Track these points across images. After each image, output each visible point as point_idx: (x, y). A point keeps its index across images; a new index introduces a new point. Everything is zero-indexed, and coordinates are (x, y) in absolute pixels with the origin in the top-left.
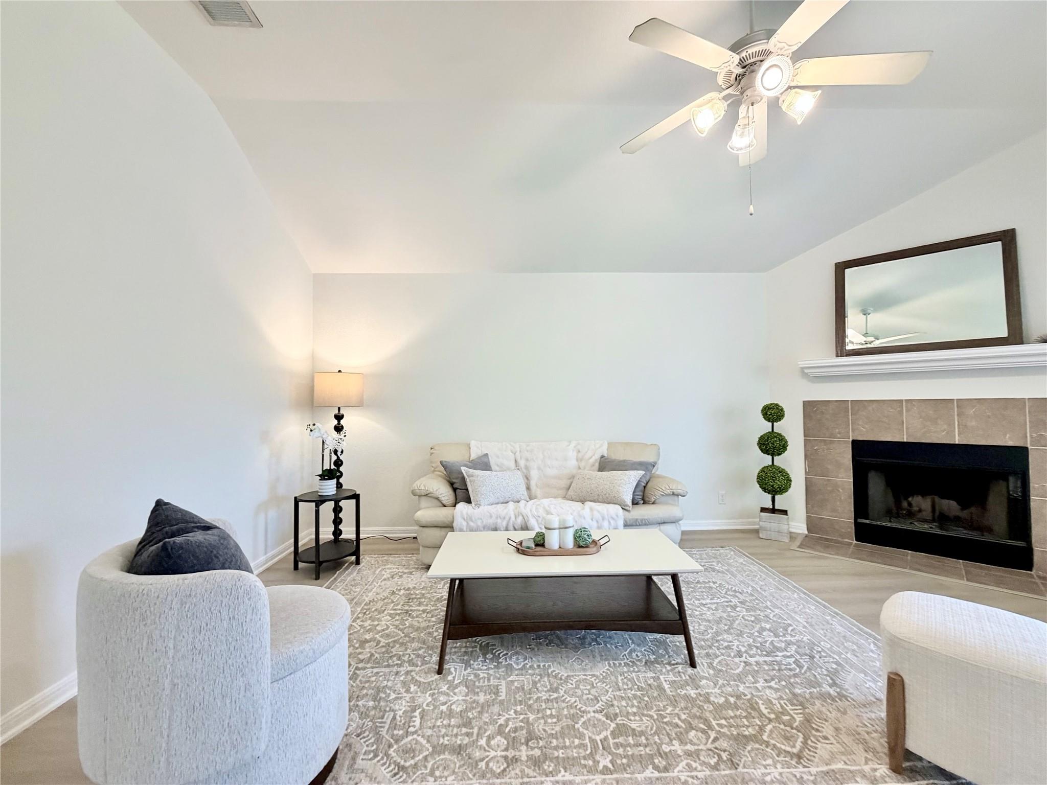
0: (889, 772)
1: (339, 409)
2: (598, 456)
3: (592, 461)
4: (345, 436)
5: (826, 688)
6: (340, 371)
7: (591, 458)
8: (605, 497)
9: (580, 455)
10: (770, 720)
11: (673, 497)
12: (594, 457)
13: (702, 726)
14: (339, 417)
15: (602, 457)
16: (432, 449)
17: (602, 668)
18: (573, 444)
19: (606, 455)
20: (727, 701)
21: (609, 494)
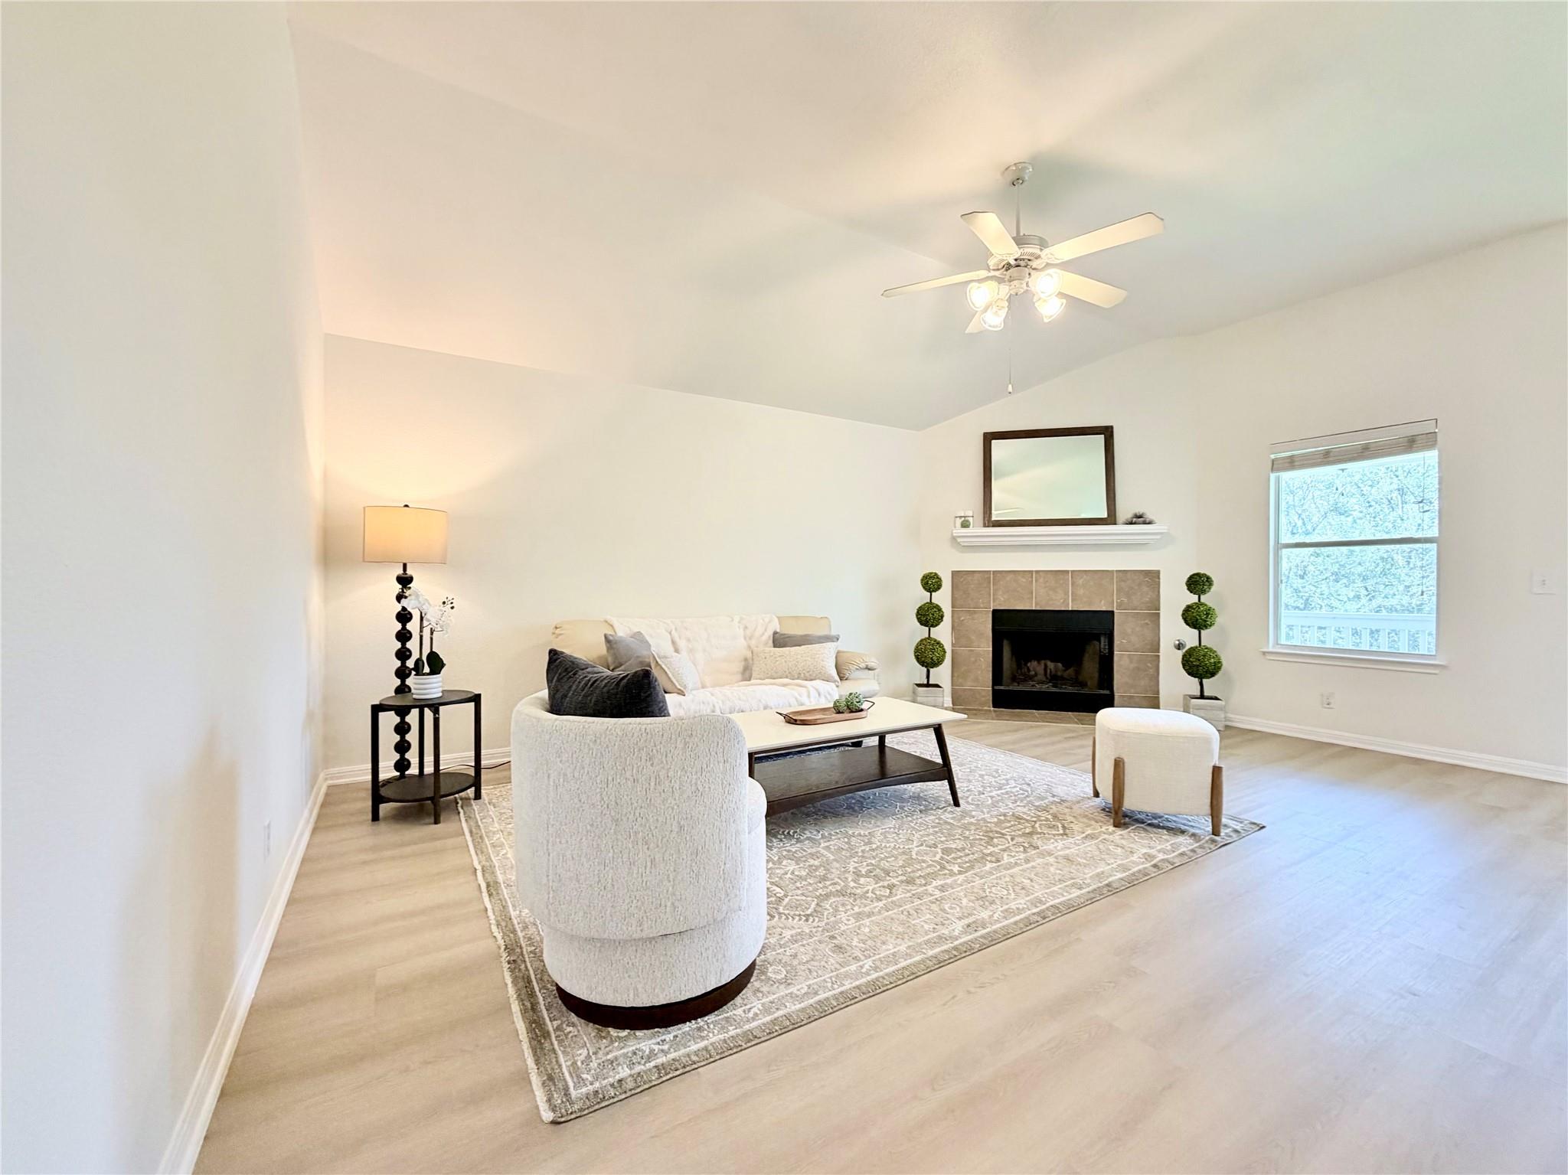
0: (1114, 829)
1: (405, 566)
2: (770, 633)
3: (765, 638)
4: (452, 608)
5: (1051, 799)
6: (406, 506)
7: (763, 634)
8: (807, 675)
9: (748, 632)
10: (1035, 822)
11: (867, 671)
12: (766, 634)
13: (996, 835)
14: (405, 581)
15: (775, 633)
16: (556, 628)
17: (891, 823)
18: (737, 619)
19: (778, 631)
20: (998, 819)
21: (813, 671)
